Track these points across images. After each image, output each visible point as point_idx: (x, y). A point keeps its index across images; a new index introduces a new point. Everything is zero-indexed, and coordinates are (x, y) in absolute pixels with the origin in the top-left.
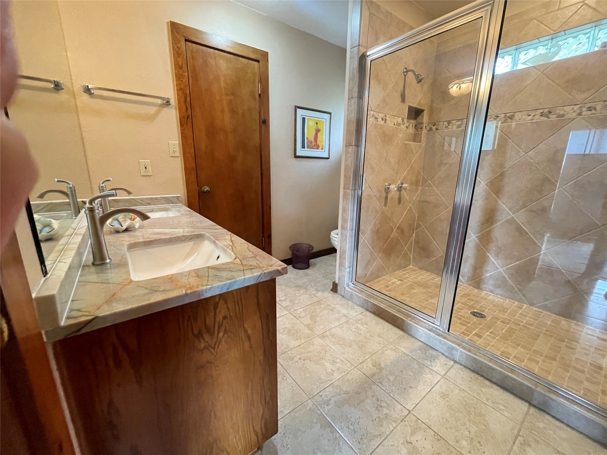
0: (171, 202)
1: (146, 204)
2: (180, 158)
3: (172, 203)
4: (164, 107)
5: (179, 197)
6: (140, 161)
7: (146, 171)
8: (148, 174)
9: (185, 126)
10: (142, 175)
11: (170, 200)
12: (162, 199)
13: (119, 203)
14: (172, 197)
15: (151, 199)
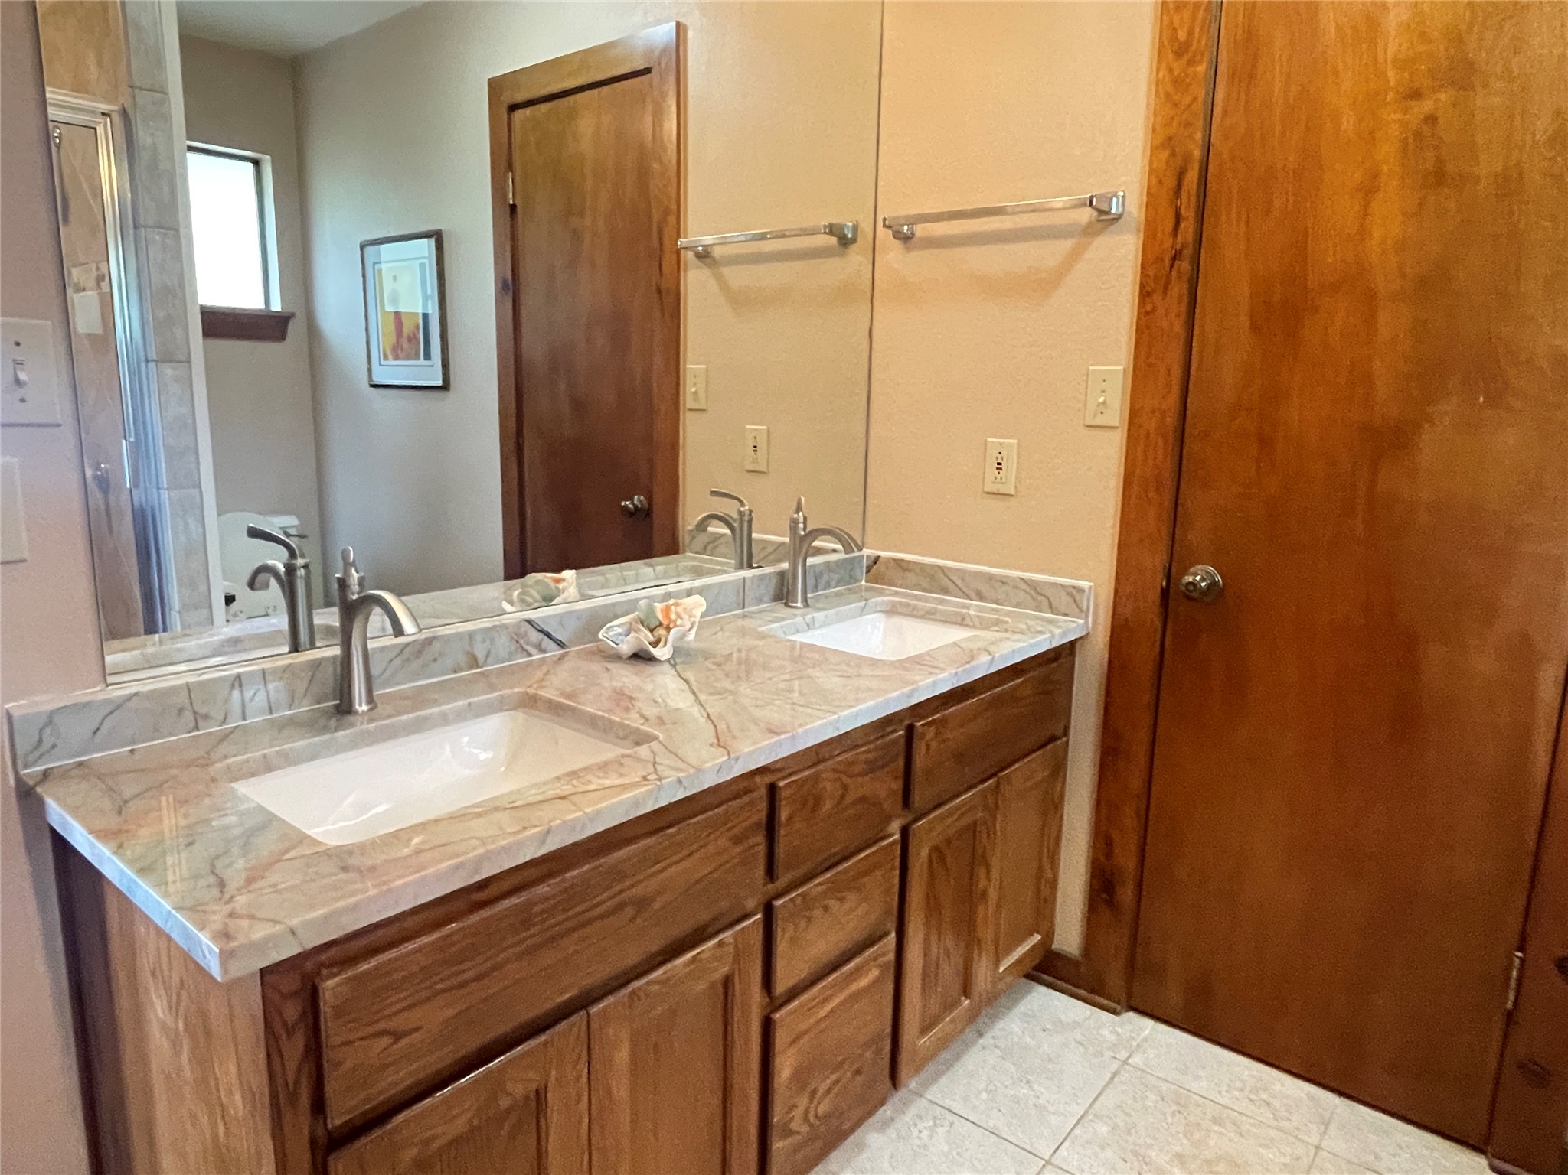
0: (1051, 606)
1: (973, 595)
2: (1119, 430)
3: (1052, 609)
4: (1099, 233)
5: (1081, 590)
6: (989, 439)
7: (998, 480)
8: (1003, 489)
9: (1157, 297)
10: (986, 490)
11: (1045, 596)
12: (1024, 586)
13: (909, 575)
14: (1055, 585)
15: (991, 578)
